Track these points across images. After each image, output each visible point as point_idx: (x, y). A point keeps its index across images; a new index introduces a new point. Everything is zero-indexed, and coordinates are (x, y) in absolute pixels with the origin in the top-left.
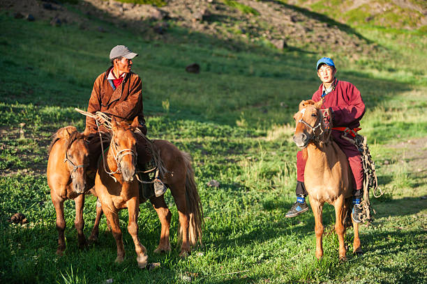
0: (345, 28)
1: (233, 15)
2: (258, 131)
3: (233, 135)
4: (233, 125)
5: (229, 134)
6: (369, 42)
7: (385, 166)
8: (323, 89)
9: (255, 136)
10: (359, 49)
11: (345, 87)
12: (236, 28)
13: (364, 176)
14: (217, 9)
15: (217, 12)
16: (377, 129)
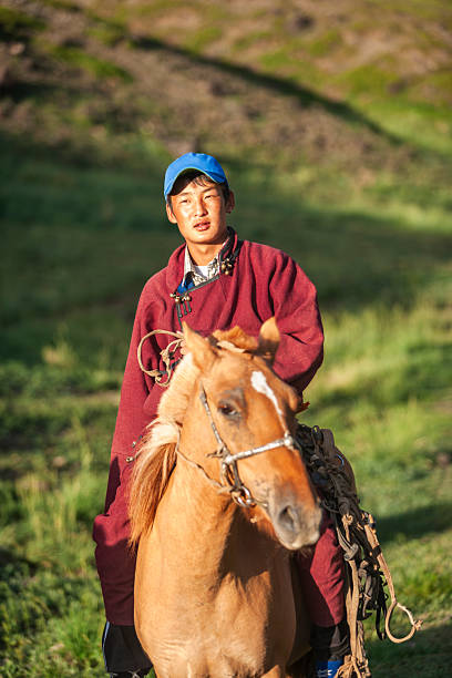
0: (340, 110)
1: (74, 83)
2: (100, 377)
3: (28, 390)
4: (34, 360)
5: (17, 389)
6: (396, 141)
7: (438, 471)
8: (188, 268)
9: (91, 392)
10: (373, 157)
11: (268, 264)
12: (80, 112)
13: (345, 580)
14: (35, 67)
15: (34, 77)
16: (419, 359)
